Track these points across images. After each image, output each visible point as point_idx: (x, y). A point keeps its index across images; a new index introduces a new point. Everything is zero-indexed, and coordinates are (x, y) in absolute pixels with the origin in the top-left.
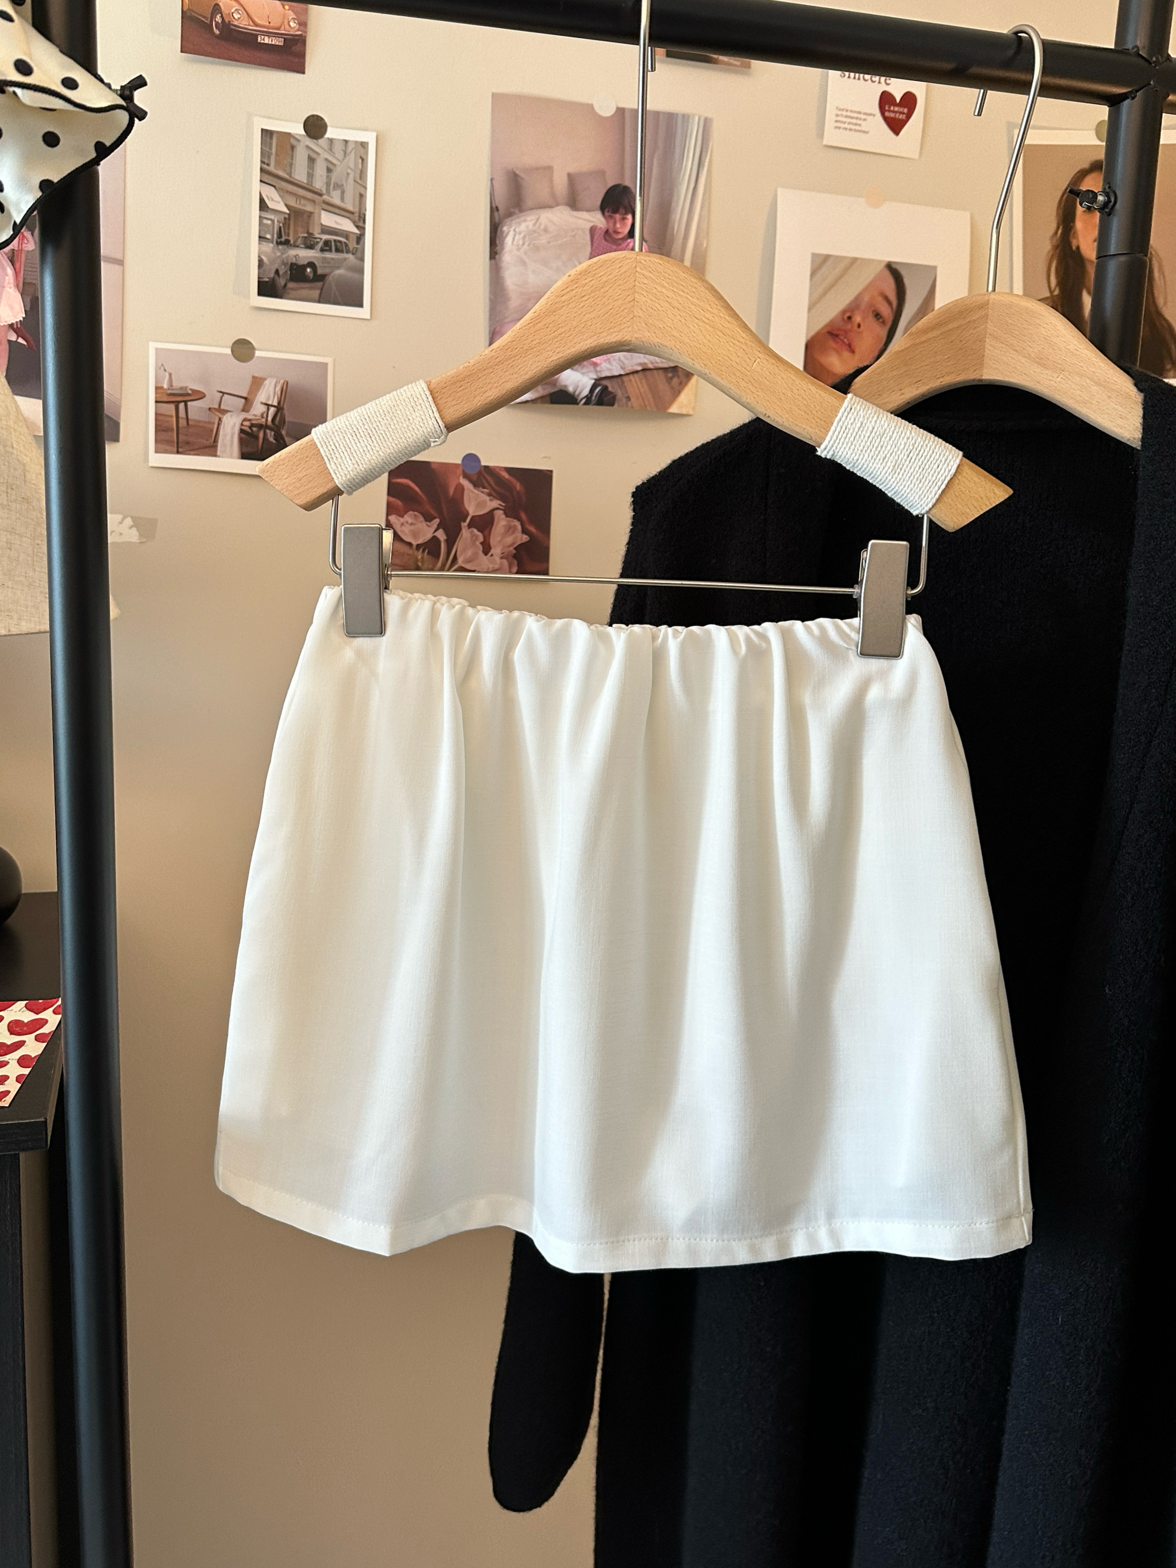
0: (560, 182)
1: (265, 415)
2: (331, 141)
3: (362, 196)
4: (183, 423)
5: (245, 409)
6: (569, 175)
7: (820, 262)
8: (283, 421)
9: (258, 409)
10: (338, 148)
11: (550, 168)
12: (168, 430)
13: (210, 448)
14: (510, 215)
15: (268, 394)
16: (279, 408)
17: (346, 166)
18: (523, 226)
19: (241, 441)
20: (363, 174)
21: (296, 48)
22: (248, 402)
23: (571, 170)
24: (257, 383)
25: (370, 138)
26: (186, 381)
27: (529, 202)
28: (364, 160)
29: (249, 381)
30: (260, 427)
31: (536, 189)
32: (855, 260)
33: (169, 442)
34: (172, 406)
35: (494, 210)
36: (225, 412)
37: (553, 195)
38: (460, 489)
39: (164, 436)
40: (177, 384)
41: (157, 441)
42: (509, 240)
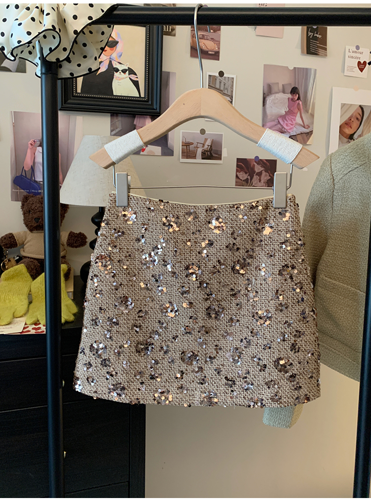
0: (281, 87)
1: (207, 148)
2: (225, 77)
3: (232, 91)
4: (188, 151)
5: (203, 147)
6: (283, 85)
7: (343, 105)
8: (212, 149)
9: (206, 147)
10: (227, 79)
11: (278, 83)
12: (185, 153)
13: (194, 157)
14: (268, 95)
15: (208, 143)
16: (211, 146)
17: (228, 84)
18: (271, 98)
19: (202, 155)
20: (232, 86)
21: (217, 54)
22: (204, 145)
23: (283, 84)
24: (206, 140)
25: (234, 76)
26: (189, 140)
27: (273, 92)
28: (233, 82)
29: (204, 139)
30: (206, 151)
31: (275, 89)
32: (351, 105)
33: (185, 156)
34: (186, 147)
35: (264, 94)
36: (198, 148)
37: (279, 90)
38: (254, 165)
39: (184, 154)
40: (187, 141)
41: (182, 156)
42: (268, 102)
